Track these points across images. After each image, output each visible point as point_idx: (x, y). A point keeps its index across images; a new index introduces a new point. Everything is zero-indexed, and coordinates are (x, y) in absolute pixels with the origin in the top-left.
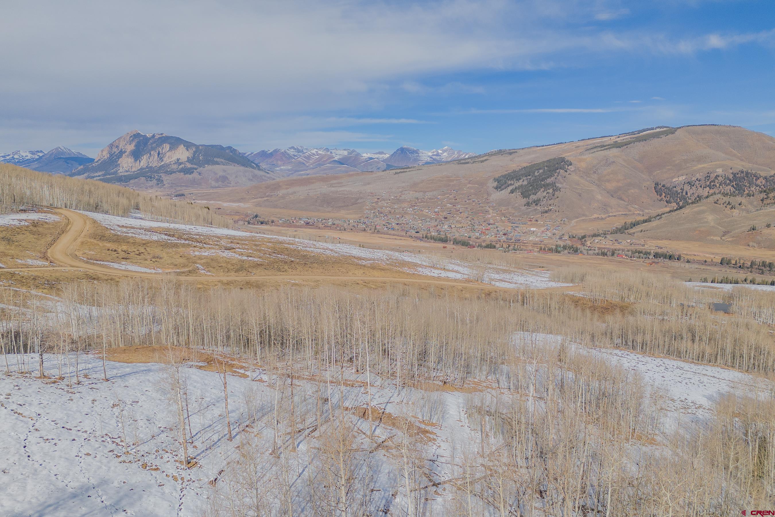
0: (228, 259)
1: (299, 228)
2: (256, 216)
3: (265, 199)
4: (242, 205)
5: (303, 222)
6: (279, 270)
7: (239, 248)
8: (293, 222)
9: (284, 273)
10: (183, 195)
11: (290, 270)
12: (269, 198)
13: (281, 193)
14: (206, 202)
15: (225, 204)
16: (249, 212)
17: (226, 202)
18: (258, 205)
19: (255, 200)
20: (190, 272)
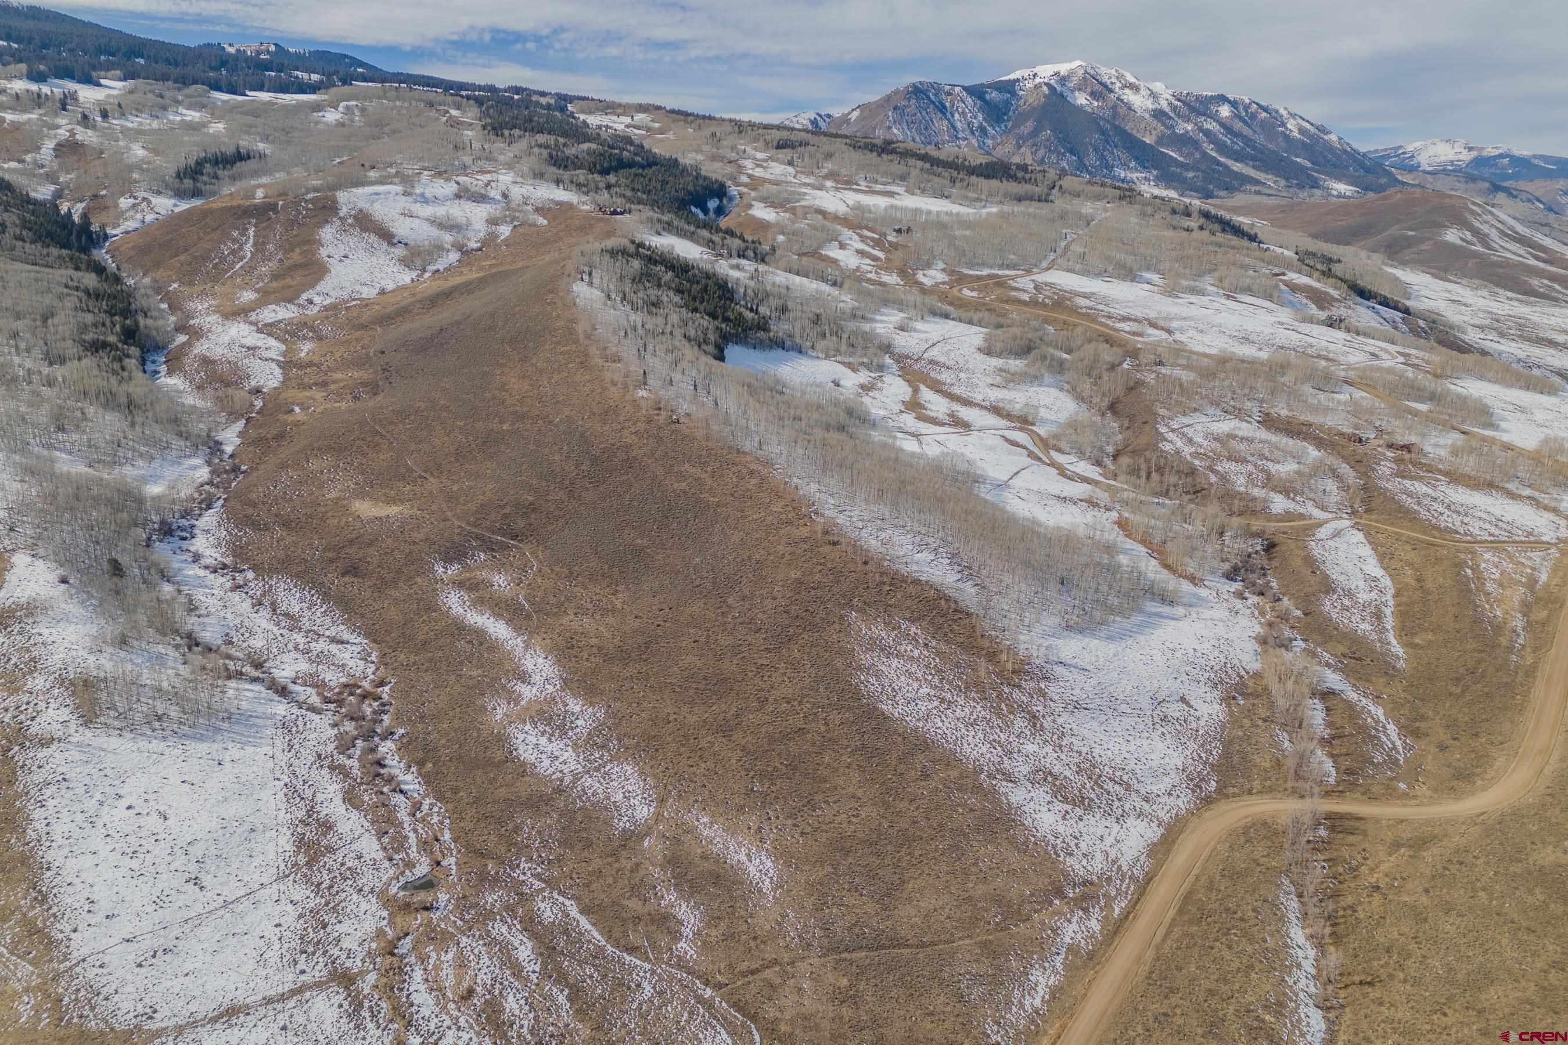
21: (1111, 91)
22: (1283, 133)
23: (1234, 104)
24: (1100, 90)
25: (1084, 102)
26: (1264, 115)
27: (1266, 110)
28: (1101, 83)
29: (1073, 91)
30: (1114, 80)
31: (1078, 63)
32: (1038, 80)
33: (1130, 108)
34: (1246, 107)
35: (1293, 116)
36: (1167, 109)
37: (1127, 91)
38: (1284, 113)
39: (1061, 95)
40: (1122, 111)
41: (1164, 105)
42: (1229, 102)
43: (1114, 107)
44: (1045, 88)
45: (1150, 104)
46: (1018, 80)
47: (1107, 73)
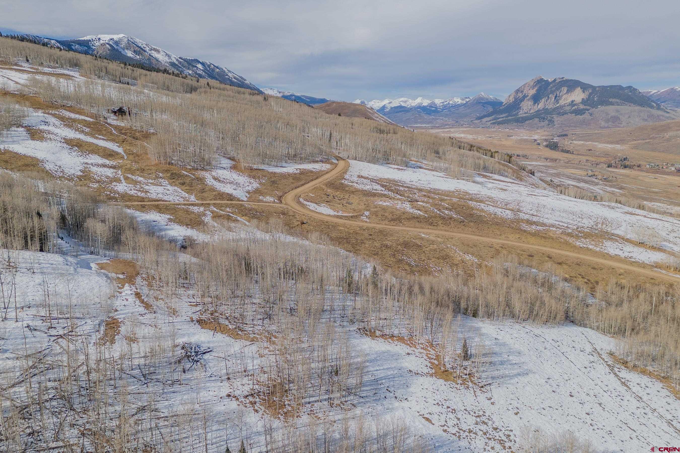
0: (397, 210)
1: (666, 174)
2: (625, 159)
3: (647, 141)
4: (618, 147)
5: (673, 169)
6: (431, 224)
7: (423, 202)
8: (662, 168)
9: (432, 227)
10: (566, 135)
11: (442, 225)
12: (651, 140)
13: (667, 135)
14: (582, 142)
15: (601, 146)
16: (619, 155)
17: (604, 143)
18: (636, 147)
19: (635, 142)
20: (352, 217)
21: (145, 51)
22: (229, 79)
23: (203, 64)
24: (140, 50)
25: (132, 56)
26: (218, 70)
27: (217, 68)
28: (138, 46)
29: (124, 49)
30: (145, 46)
31: (121, 36)
32: (102, 42)
33: (157, 60)
34: (209, 66)
35: (230, 71)
36: (177, 63)
37: (153, 52)
38: (226, 70)
39: (117, 50)
40: (154, 62)
41: (175, 61)
42: (201, 63)
43: (149, 59)
44: (108, 46)
45: (166, 59)
46: (90, 41)
47: (140, 42)
